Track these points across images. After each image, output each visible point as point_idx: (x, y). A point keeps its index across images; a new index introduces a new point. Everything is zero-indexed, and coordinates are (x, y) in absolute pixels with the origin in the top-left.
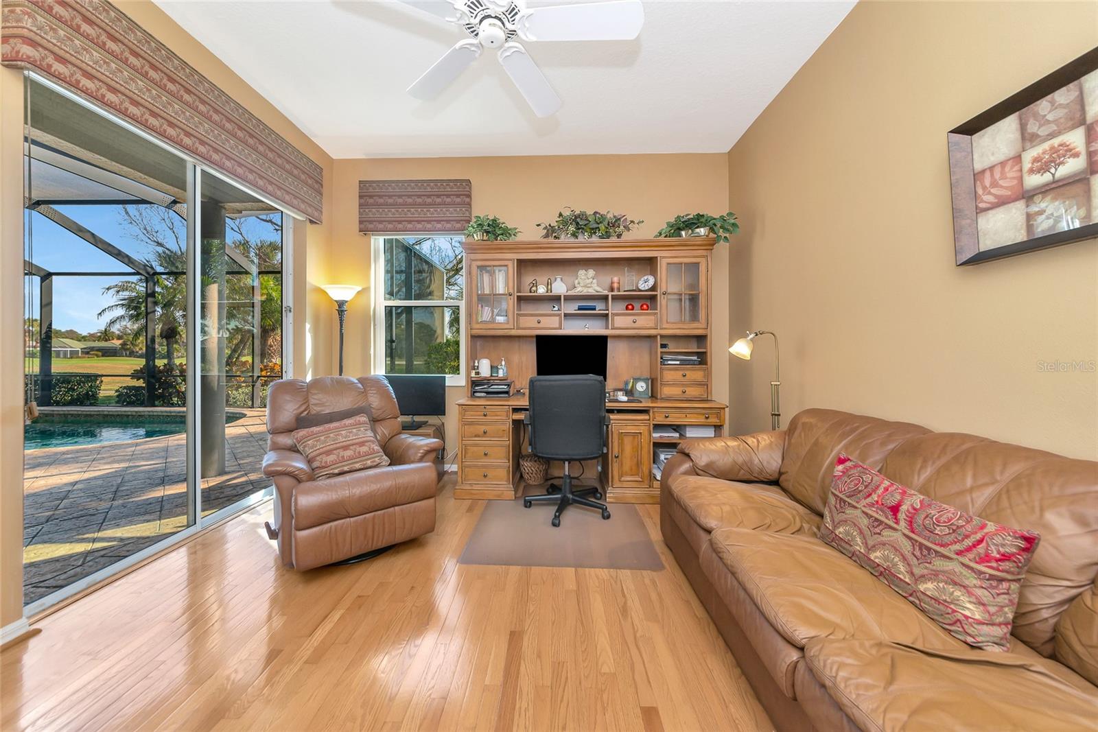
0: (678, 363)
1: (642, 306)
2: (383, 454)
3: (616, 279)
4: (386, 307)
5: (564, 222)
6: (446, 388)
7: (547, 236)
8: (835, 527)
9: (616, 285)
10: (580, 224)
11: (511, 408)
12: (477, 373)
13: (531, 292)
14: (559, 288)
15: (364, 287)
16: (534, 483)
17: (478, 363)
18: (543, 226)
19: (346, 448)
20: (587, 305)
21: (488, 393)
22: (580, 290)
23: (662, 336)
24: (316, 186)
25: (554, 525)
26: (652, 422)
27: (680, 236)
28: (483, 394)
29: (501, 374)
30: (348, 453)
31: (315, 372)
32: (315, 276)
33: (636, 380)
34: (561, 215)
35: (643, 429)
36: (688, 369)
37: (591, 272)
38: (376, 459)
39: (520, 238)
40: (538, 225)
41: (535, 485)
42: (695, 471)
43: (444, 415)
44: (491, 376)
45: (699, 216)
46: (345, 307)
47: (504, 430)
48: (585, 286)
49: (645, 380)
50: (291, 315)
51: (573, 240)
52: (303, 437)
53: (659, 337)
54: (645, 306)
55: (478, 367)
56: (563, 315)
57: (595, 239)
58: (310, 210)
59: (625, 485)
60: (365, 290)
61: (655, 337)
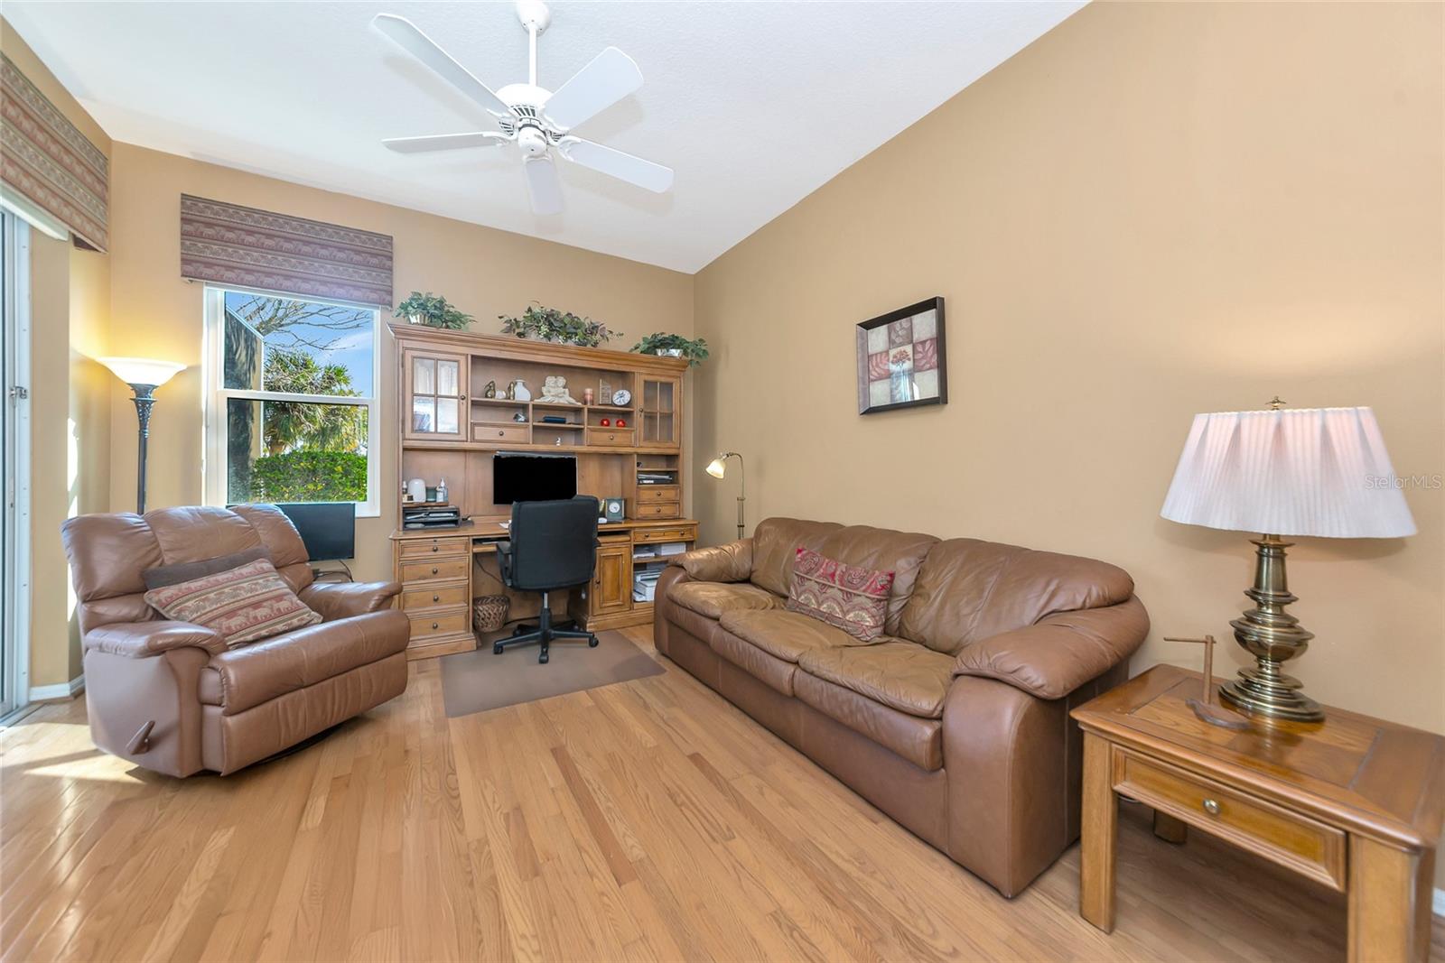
0: (652, 482)
1: (618, 422)
2: (308, 609)
3: (589, 391)
4: (228, 398)
5: (534, 319)
6: (356, 520)
7: (508, 330)
9: (589, 397)
10: (555, 324)
11: (471, 538)
12: (411, 498)
13: (486, 396)
14: (522, 394)
15: (190, 364)
16: (491, 630)
17: (407, 484)
18: (506, 319)
19: (257, 605)
20: (552, 419)
21: (426, 523)
22: (547, 399)
23: (638, 455)
25: (542, 662)
26: (633, 543)
27: (656, 354)
28: (420, 525)
29: (440, 498)
30: (261, 613)
32: (85, 339)
33: (610, 501)
34: (530, 310)
35: (624, 551)
36: (661, 488)
37: (562, 381)
38: (305, 616)
39: (472, 328)
40: (501, 317)
41: (493, 632)
42: (686, 580)
43: (353, 557)
44: (427, 501)
45: (674, 338)
46: (152, 397)
47: (461, 568)
48: (557, 396)
49: (619, 501)
51: (545, 340)
52: (171, 599)
53: (636, 456)
54: (621, 423)
55: (406, 489)
56: (531, 427)
57: (570, 343)
58: (78, 220)
59: (606, 611)
60: (194, 370)
61: (630, 455)
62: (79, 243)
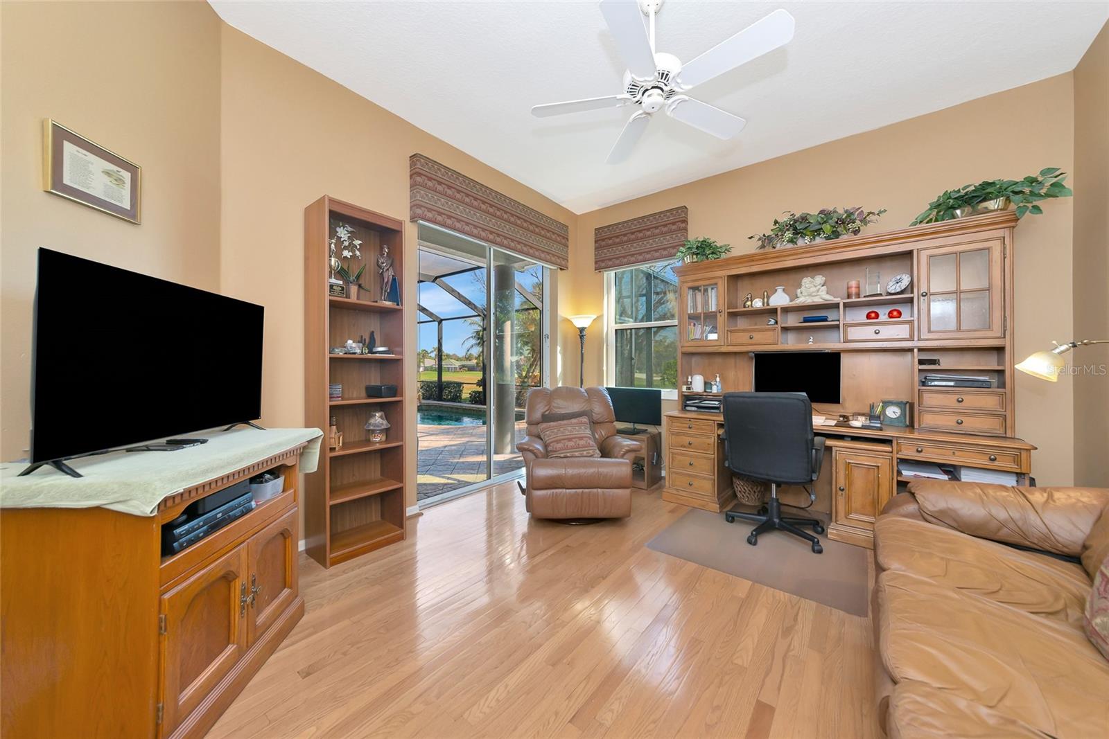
0: (952, 384)
1: (890, 312)
2: (596, 448)
3: (853, 283)
4: (616, 330)
5: (780, 228)
6: (662, 402)
7: (763, 247)
8: (1093, 616)
9: (854, 291)
10: (799, 227)
11: (716, 423)
12: (689, 388)
13: (745, 307)
14: (779, 299)
15: (600, 314)
16: (747, 503)
17: (692, 379)
18: (757, 237)
19: (570, 440)
20: (816, 318)
21: (698, 407)
22: (803, 300)
23: (920, 350)
24: (563, 241)
25: (749, 542)
26: (895, 456)
27: (953, 217)
28: (693, 409)
29: (715, 390)
30: (571, 444)
31: (564, 381)
32: (564, 311)
33: (887, 404)
34: (776, 222)
35: (882, 462)
36: (968, 393)
37: (819, 279)
38: (591, 451)
39: (736, 253)
40: (750, 238)
41: (749, 506)
42: (923, 515)
43: (660, 425)
44: (705, 391)
45: (987, 185)
46: (584, 333)
47: (708, 444)
48: (810, 295)
49: (898, 404)
50: (548, 340)
51: (790, 246)
52: (545, 429)
53: (916, 350)
54: (895, 313)
55: (691, 382)
56: (780, 328)
57: (818, 240)
58: (558, 261)
59: (854, 524)
60: (600, 318)
61: (911, 350)
62: (561, 269)
